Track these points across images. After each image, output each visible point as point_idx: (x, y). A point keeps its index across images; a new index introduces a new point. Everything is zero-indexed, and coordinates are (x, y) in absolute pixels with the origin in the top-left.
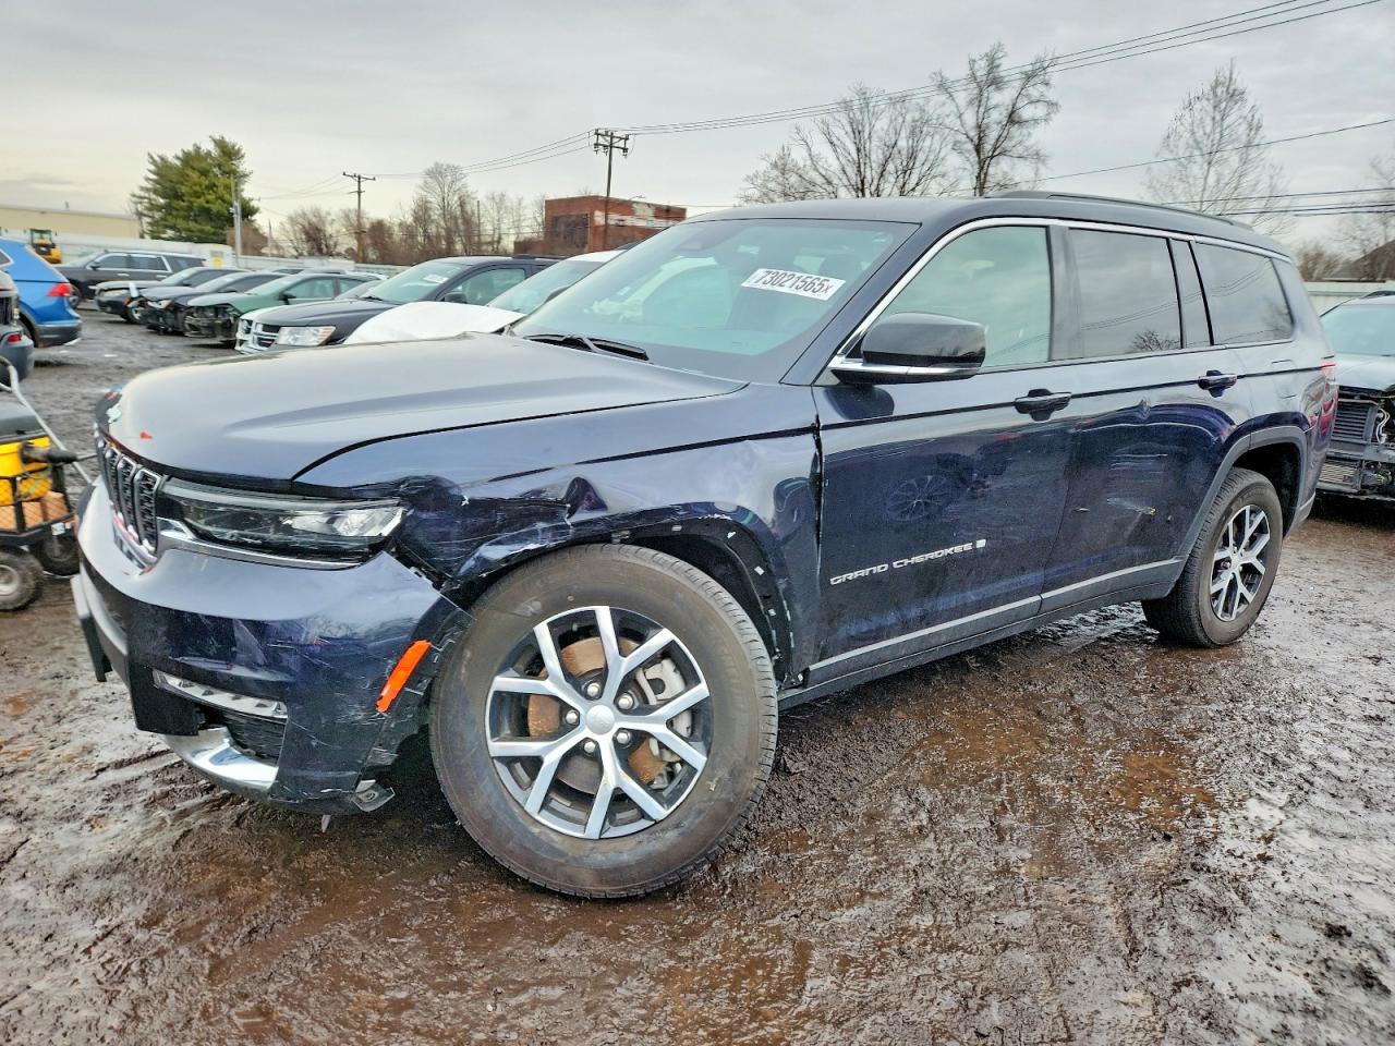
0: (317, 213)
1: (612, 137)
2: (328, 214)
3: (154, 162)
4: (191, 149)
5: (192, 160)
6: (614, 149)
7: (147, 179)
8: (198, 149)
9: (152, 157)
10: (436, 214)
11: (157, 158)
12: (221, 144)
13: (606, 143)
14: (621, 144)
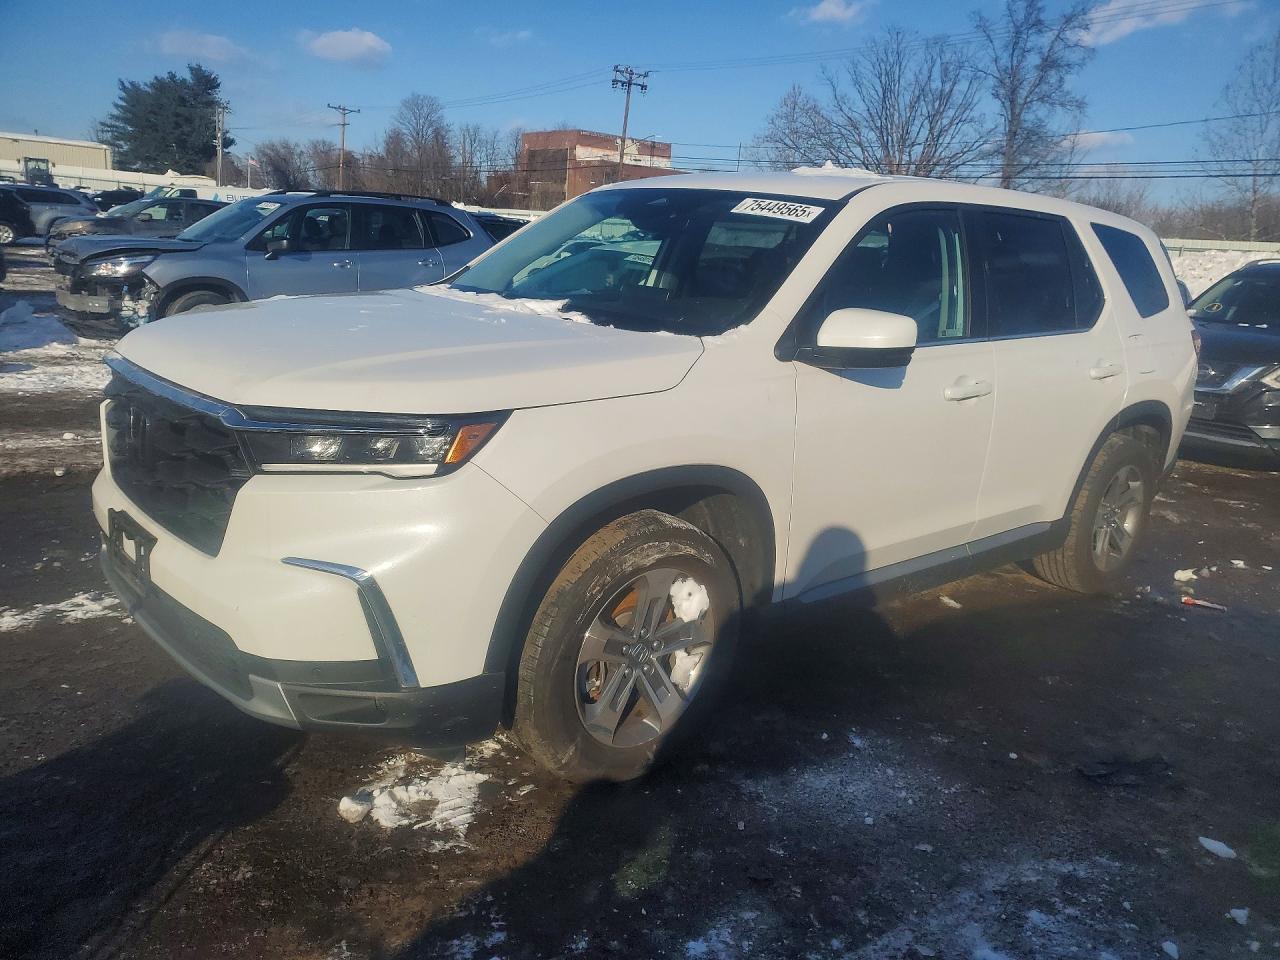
0: (286, 146)
1: (632, 73)
2: (297, 145)
3: (124, 88)
4: (165, 76)
5: (166, 87)
6: (633, 86)
7: (117, 106)
8: (172, 76)
9: (123, 83)
10: (409, 146)
11: (127, 85)
12: (197, 71)
13: (623, 79)
14: (641, 81)
